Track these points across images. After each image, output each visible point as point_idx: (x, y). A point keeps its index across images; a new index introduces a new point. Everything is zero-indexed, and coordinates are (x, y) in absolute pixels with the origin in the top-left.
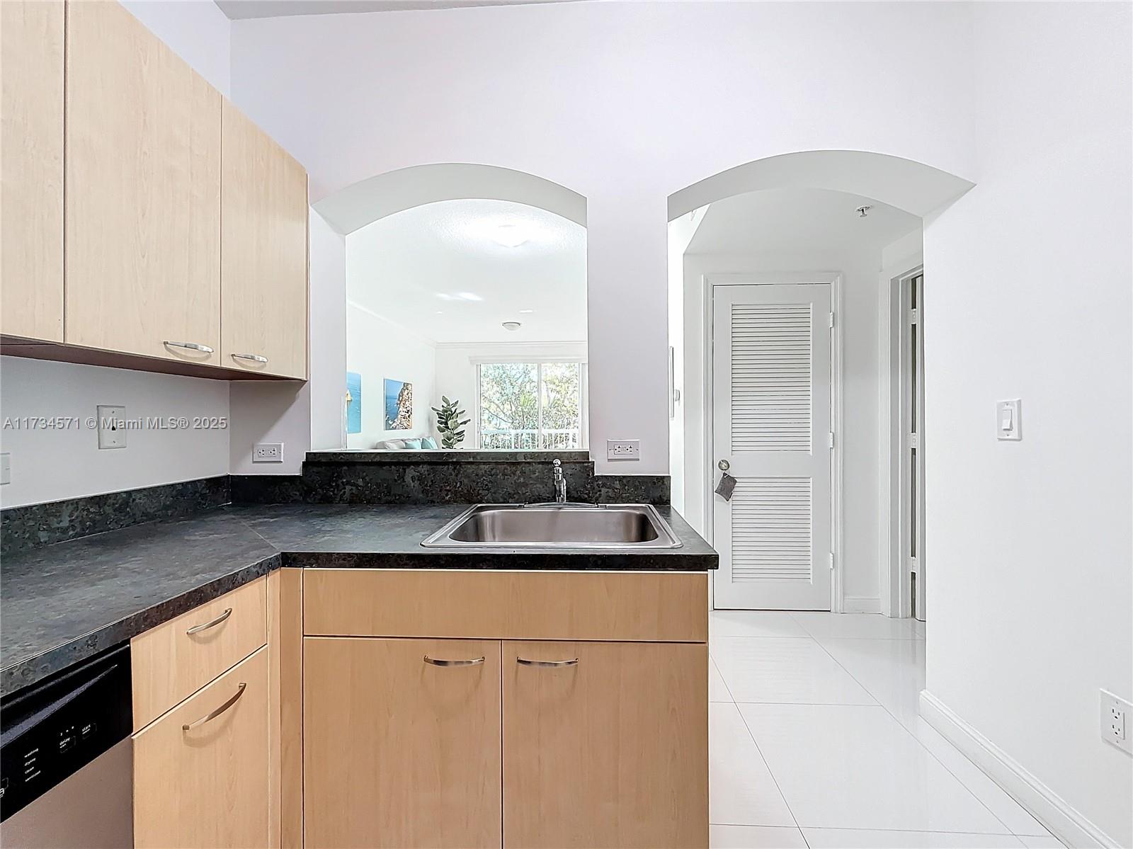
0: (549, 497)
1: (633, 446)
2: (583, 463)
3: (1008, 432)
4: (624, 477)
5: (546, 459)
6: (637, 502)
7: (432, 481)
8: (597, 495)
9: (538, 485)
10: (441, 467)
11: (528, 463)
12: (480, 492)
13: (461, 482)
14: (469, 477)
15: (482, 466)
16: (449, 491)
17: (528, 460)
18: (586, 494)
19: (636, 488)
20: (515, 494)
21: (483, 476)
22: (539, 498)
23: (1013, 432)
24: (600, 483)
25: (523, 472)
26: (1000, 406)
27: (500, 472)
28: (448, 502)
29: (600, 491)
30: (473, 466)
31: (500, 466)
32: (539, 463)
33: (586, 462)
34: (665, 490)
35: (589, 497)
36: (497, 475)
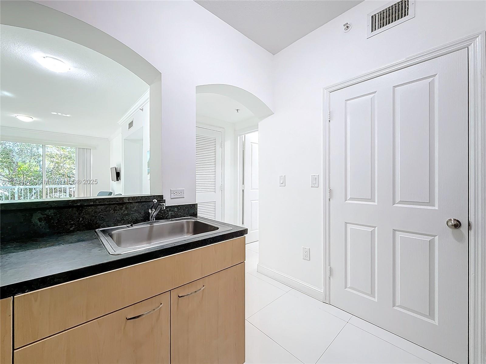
0: (142, 220)
1: (182, 192)
2: (160, 200)
3: (282, 184)
4: (179, 206)
5: (141, 200)
6: (184, 217)
7: (58, 220)
8: (167, 215)
9: (136, 214)
10: (66, 210)
11: (131, 203)
12: (98, 222)
13: (83, 218)
14: (89, 214)
15: (99, 207)
16: (73, 224)
17: (131, 201)
18: (161, 215)
19: (184, 210)
20: (121, 220)
21: (100, 212)
22: (137, 221)
23: (283, 184)
24: (168, 209)
25: (126, 208)
26: (280, 177)
27: (112, 209)
28: (73, 231)
29: (168, 213)
30: (93, 207)
31: (112, 206)
32: (136, 202)
33: (161, 200)
34: (195, 210)
35: (163, 217)
36: (110, 211)
